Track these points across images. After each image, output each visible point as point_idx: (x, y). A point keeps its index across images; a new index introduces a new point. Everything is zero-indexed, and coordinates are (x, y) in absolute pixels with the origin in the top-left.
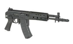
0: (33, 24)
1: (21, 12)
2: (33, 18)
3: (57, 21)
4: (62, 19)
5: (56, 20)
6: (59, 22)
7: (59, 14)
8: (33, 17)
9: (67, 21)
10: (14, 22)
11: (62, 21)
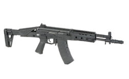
0: (74, 46)
1: (58, 31)
2: (76, 39)
3: (108, 43)
4: (115, 40)
5: (106, 41)
6: (110, 43)
7: (110, 33)
8: (76, 37)
9: (121, 43)
10: (49, 42)
11: (115, 43)
